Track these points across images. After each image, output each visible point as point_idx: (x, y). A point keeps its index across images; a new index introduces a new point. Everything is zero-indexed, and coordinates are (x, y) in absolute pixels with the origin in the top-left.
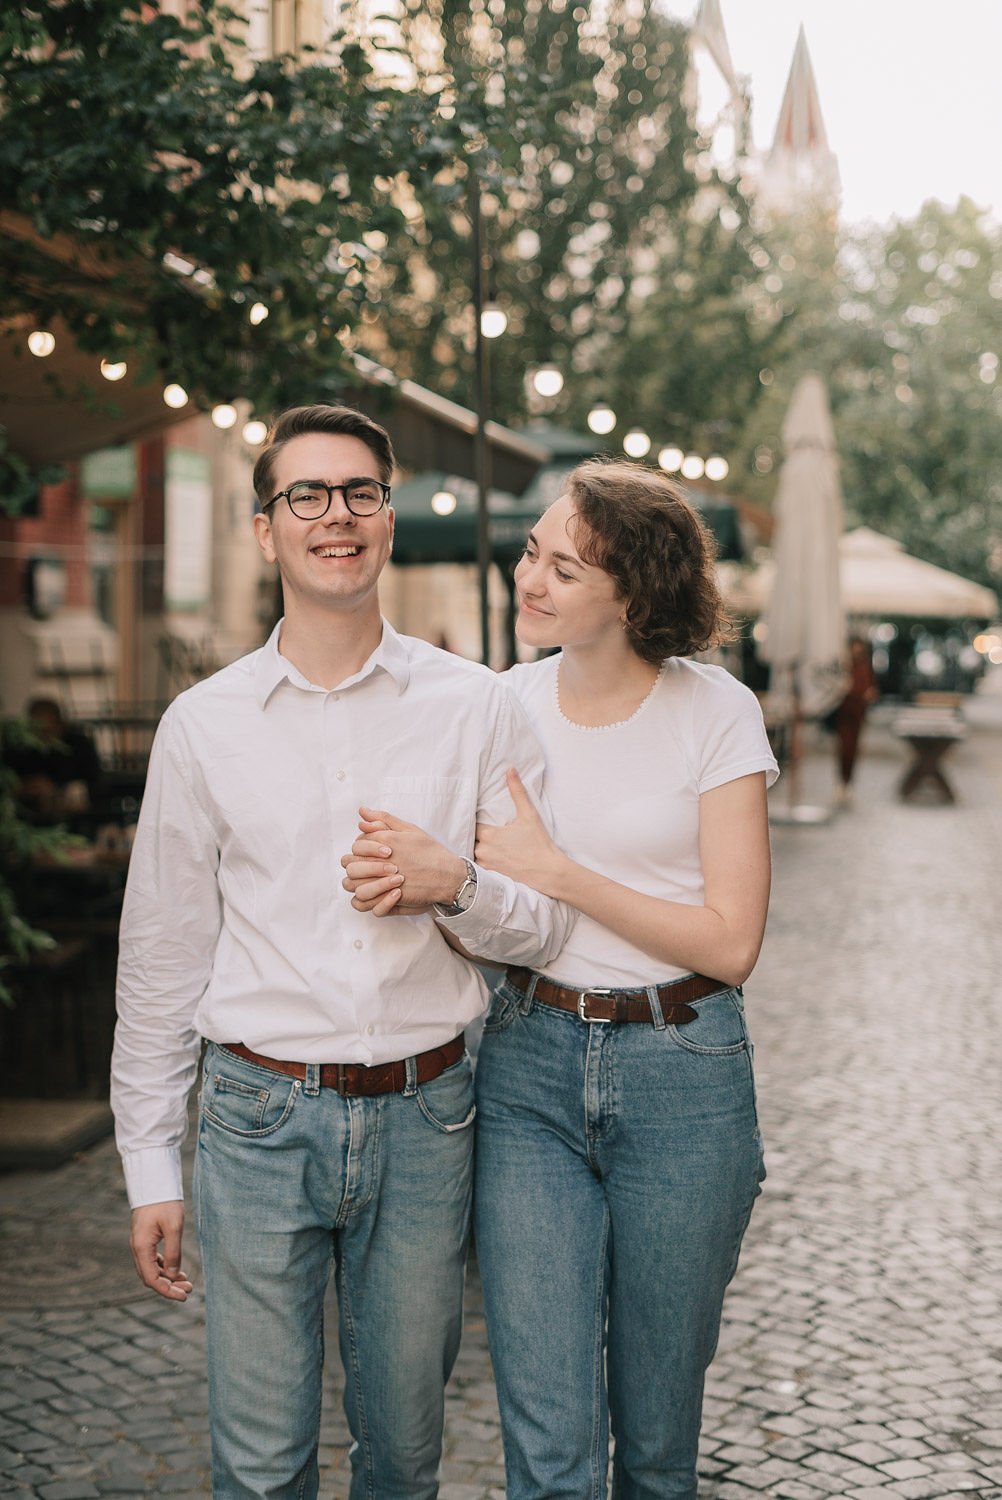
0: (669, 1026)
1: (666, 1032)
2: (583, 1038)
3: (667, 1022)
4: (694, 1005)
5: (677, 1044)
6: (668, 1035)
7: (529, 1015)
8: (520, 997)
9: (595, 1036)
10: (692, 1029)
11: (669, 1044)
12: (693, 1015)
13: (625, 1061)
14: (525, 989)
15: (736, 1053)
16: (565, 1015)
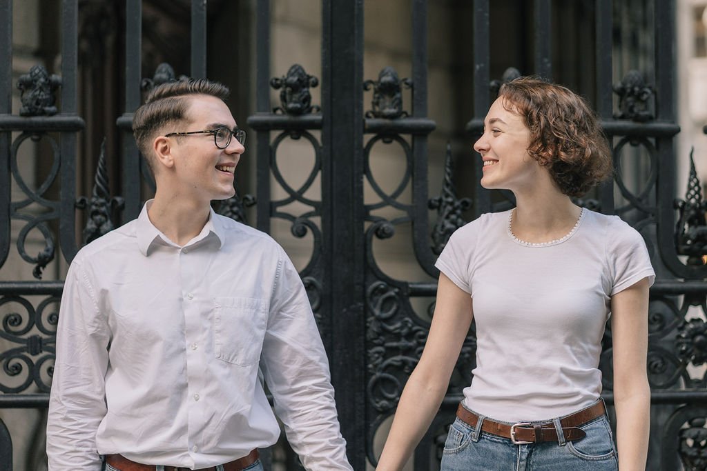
0: (568, 443)
1: (566, 447)
2: (514, 454)
3: (566, 442)
4: (583, 429)
5: (573, 454)
6: (567, 450)
7: (478, 441)
8: (471, 431)
9: (522, 452)
10: (582, 444)
11: (567, 454)
12: (582, 435)
13: (541, 467)
14: (474, 426)
15: (609, 458)
16: (503, 440)
